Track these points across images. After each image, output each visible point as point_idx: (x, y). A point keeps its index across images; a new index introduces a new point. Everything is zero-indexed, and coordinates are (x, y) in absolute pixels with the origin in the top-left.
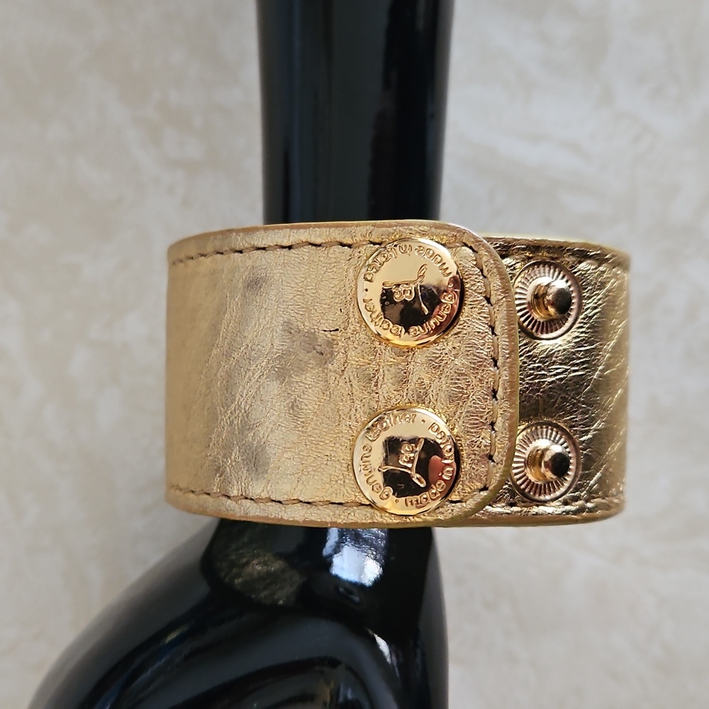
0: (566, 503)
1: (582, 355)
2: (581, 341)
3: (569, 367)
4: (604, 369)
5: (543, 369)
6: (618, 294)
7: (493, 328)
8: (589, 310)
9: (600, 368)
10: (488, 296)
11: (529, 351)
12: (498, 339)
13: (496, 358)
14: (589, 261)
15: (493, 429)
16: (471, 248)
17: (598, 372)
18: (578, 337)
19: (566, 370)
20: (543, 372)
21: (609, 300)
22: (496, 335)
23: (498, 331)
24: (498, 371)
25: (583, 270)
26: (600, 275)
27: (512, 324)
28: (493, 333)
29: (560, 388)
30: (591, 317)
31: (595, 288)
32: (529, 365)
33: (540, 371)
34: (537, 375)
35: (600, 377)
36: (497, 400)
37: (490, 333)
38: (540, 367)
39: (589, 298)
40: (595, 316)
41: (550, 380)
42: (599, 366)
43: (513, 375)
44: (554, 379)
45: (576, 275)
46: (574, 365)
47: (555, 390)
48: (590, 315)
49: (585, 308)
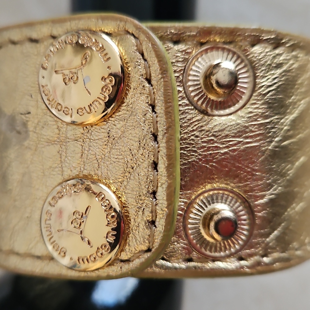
0: (241, 259)
1: (256, 128)
2: (255, 115)
3: (242, 140)
4: (280, 140)
5: (216, 142)
6: (298, 74)
7: (153, 107)
8: (263, 89)
9: (277, 139)
10: (148, 77)
11: (202, 126)
12: (157, 117)
13: (156, 134)
14: (263, 45)
15: (155, 198)
16: (133, 35)
17: (273, 143)
18: (251, 112)
19: (239, 142)
20: (216, 145)
21: (287, 79)
22: (156, 113)
23: (158, 109)
24: (157, 145)
25: (255, 53)
26: (274, 57)
27: (170, 102)
28: (153, 111)
29: (234, 158)
30: (265, 95)
31: (269, 68)
32: (202, 139)
33: (213, 144)
34: (210, 147)
35: (276, 147)
36: (157, 171)
37: (150, 111)
38: (212, 140)
39: (263, 77)
40: (270, 94)
41: (222, 151)
42: (275, 138)
43: (170, 149)
44: (226, 150)
45: (249, 57)
46: (247, 138)
47: (229, 161)
48: (264, 93)
49: (259, 86)
